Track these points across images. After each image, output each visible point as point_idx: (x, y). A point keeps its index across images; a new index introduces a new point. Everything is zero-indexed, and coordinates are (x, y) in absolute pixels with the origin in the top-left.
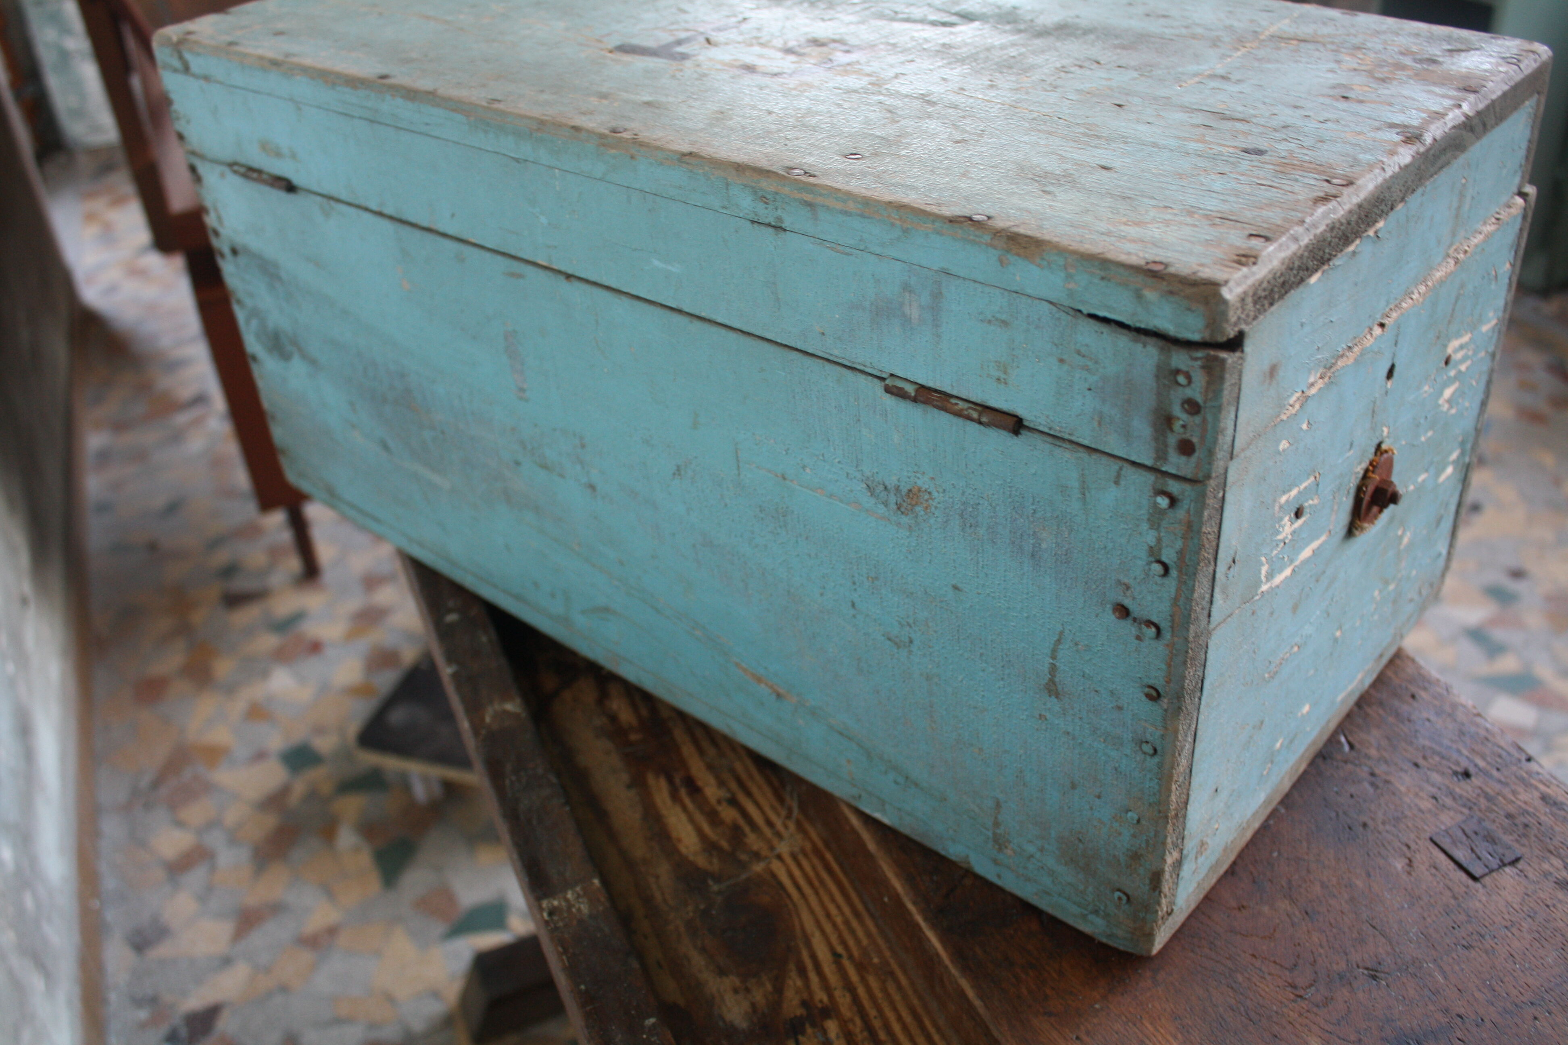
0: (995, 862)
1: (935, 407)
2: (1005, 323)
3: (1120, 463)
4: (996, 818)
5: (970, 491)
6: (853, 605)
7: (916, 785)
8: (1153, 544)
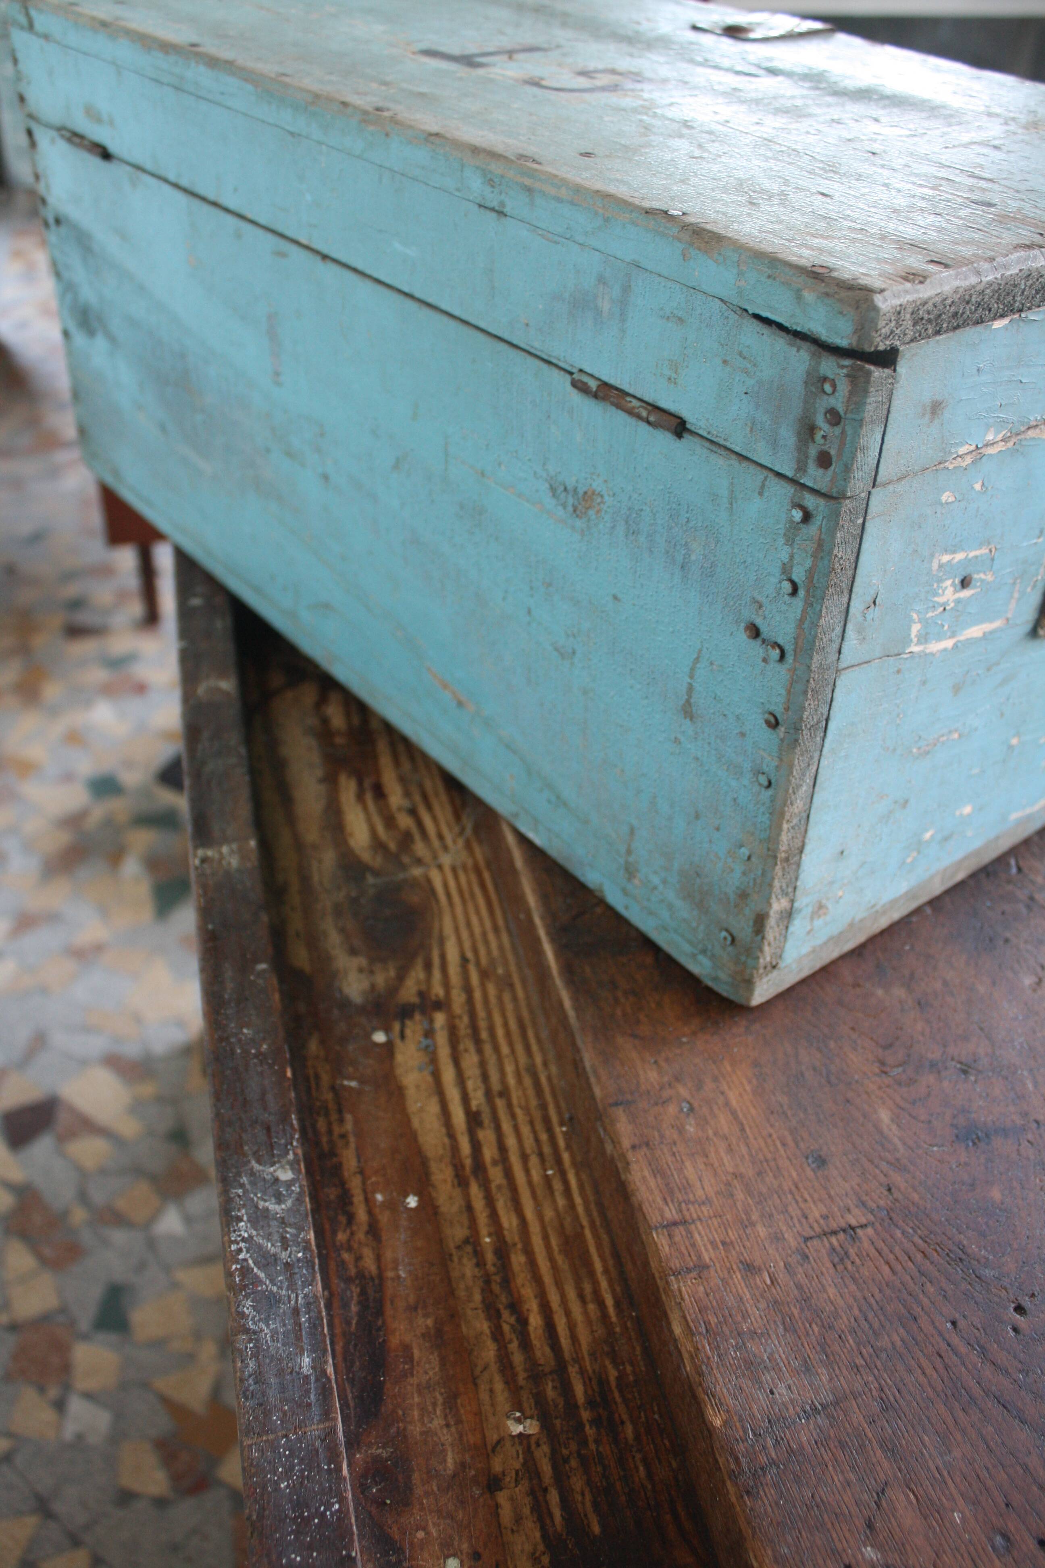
0: (625, 892)
1: (613, 404)
2: (681, 320)
3: (765, 473)
4: (629, 845)
5: (636, 496)
6: (529, 612)
7: (565, 804)
8: (786, 561)
